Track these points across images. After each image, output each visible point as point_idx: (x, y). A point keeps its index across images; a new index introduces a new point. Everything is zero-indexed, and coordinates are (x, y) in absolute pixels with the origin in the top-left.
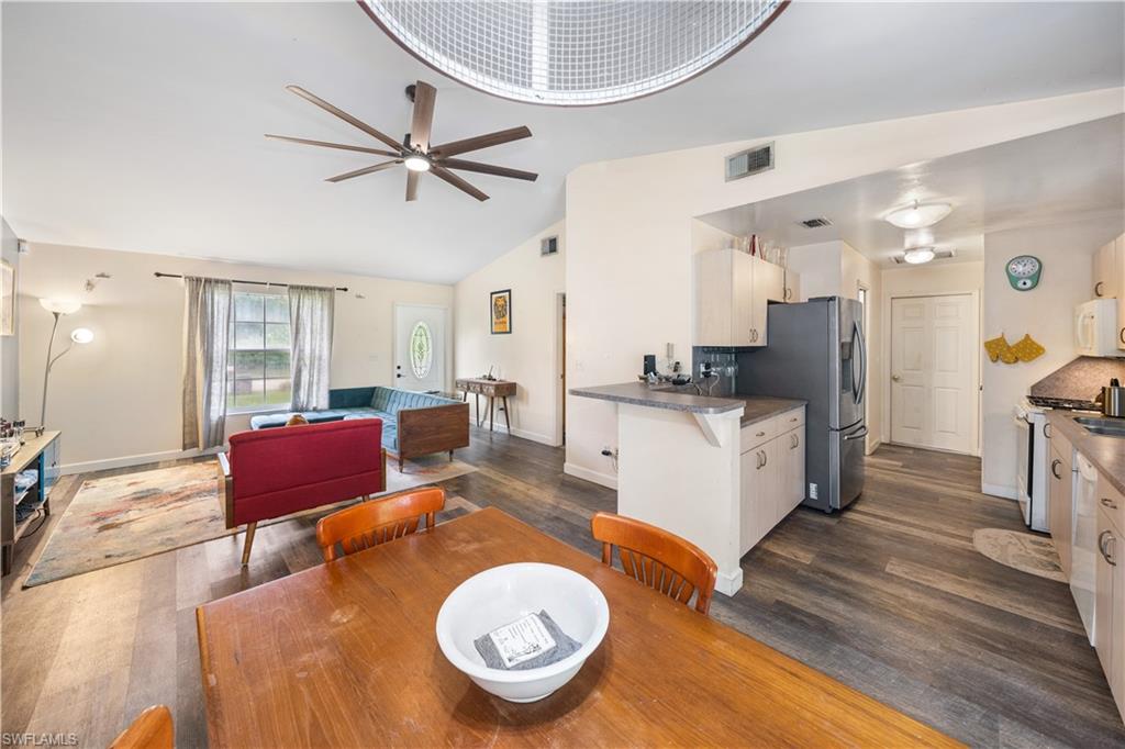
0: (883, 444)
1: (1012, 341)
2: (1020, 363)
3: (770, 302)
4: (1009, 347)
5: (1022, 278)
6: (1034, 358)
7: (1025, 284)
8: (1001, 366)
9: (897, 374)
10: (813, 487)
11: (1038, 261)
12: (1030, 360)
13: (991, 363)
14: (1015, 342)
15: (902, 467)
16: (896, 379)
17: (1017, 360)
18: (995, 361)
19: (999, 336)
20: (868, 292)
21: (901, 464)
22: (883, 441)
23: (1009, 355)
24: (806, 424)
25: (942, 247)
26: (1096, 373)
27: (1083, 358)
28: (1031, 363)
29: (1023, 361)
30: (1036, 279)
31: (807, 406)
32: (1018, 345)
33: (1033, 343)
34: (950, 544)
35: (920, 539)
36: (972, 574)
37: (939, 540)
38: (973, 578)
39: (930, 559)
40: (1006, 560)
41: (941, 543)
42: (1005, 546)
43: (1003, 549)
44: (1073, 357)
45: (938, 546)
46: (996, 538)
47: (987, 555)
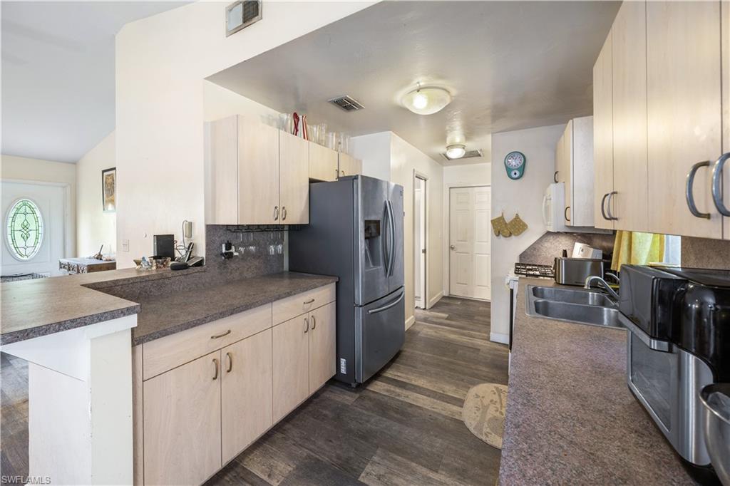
0: (444, 297)
1: (508, 219)
2: (513, 237)
3: (311, 181)
4: (506, 224)
5: (513, 170)
6: (521, 233)
7: (515, 174)
8: (502, 238)
9: (453, 244)
10: (343, 361)
11: (523, 155)
12: (518, 235)
13: (495, 236)
14: (510, 221)
15: (447, 319)
16: (453, 248)
17: (510, 235)
18: (498, 236)
19: (500, 215)
20: (427, 181)
21: (445, 315)
22: (445, 295)
23: (506, 231)
24: (336, 300)
25: (471, 146)
26: (557, 244)
27: (549, 233)
28: (519, 237)
29: (515, 235)
30: (522, 169)
31: (337, 283)
32: (511, 222)
33: (521, 221)
34: (443, 413)
35: (420, 411)
36: (444, 461)
37: (436, 408)
38: (443, 470)
39: (415, 443)
40: (481, 429)
41: (436, 413)
42: (487, 407)
43: (484, 413)
44: (543, 232)
45: (432, 419)
46: (483, 397)
47: (468, 425)
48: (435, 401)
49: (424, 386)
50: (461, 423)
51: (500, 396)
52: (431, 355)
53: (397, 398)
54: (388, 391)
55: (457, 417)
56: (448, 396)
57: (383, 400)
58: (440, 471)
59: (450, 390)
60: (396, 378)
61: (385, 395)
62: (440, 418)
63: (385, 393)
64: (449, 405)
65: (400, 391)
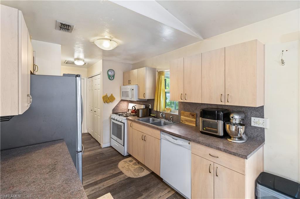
1: (109, 96)
2: (110, 103)
4: (108, 98)
5: (111, 76)
6: (113, 101)
7: (112, 78)
11: (114, 71)
18: (105, 103)
19: (106, 94)
23: (108, 100)
26: (124, 104)
27: (122, 100)
30: (114, 76)
33: (113, 97)
34: (121, 180)
35: (115, 185)
36: (140, 191)
37: (118, 180)
38: (143, 193)
39: (128, 195)
40: (136, 175)
41: (119, 182)
42: (129, 168)
43: (130, 170)
44: (120, 100)
45: (121, 184)
46: (124, 166)
47: (132, 177)
48: (114, 178)
49: (103, 177)
50: (129, 178)
51: (127, 163)
52: (89, 165)
53: (100, 189)
54: (93, 190)
55: (126, 178)
56: (115, 174)
57: (96, 195)
58: (143, 194)
59: (113, 172)
60: (88, 183)
61: (95, 193)
62: (123, 182)
63: (93, 192)
64: (119, 176)
65: (98, 186)
